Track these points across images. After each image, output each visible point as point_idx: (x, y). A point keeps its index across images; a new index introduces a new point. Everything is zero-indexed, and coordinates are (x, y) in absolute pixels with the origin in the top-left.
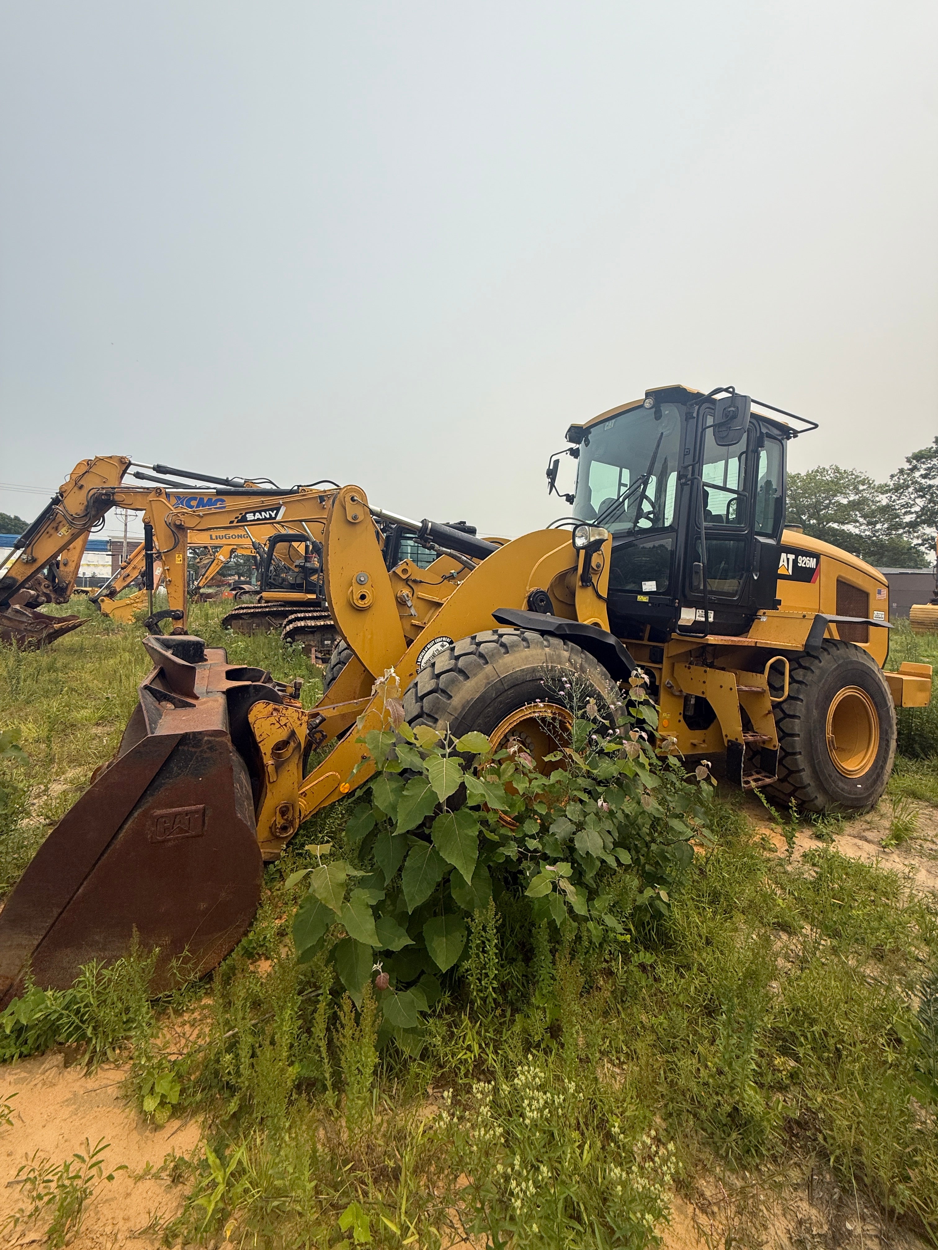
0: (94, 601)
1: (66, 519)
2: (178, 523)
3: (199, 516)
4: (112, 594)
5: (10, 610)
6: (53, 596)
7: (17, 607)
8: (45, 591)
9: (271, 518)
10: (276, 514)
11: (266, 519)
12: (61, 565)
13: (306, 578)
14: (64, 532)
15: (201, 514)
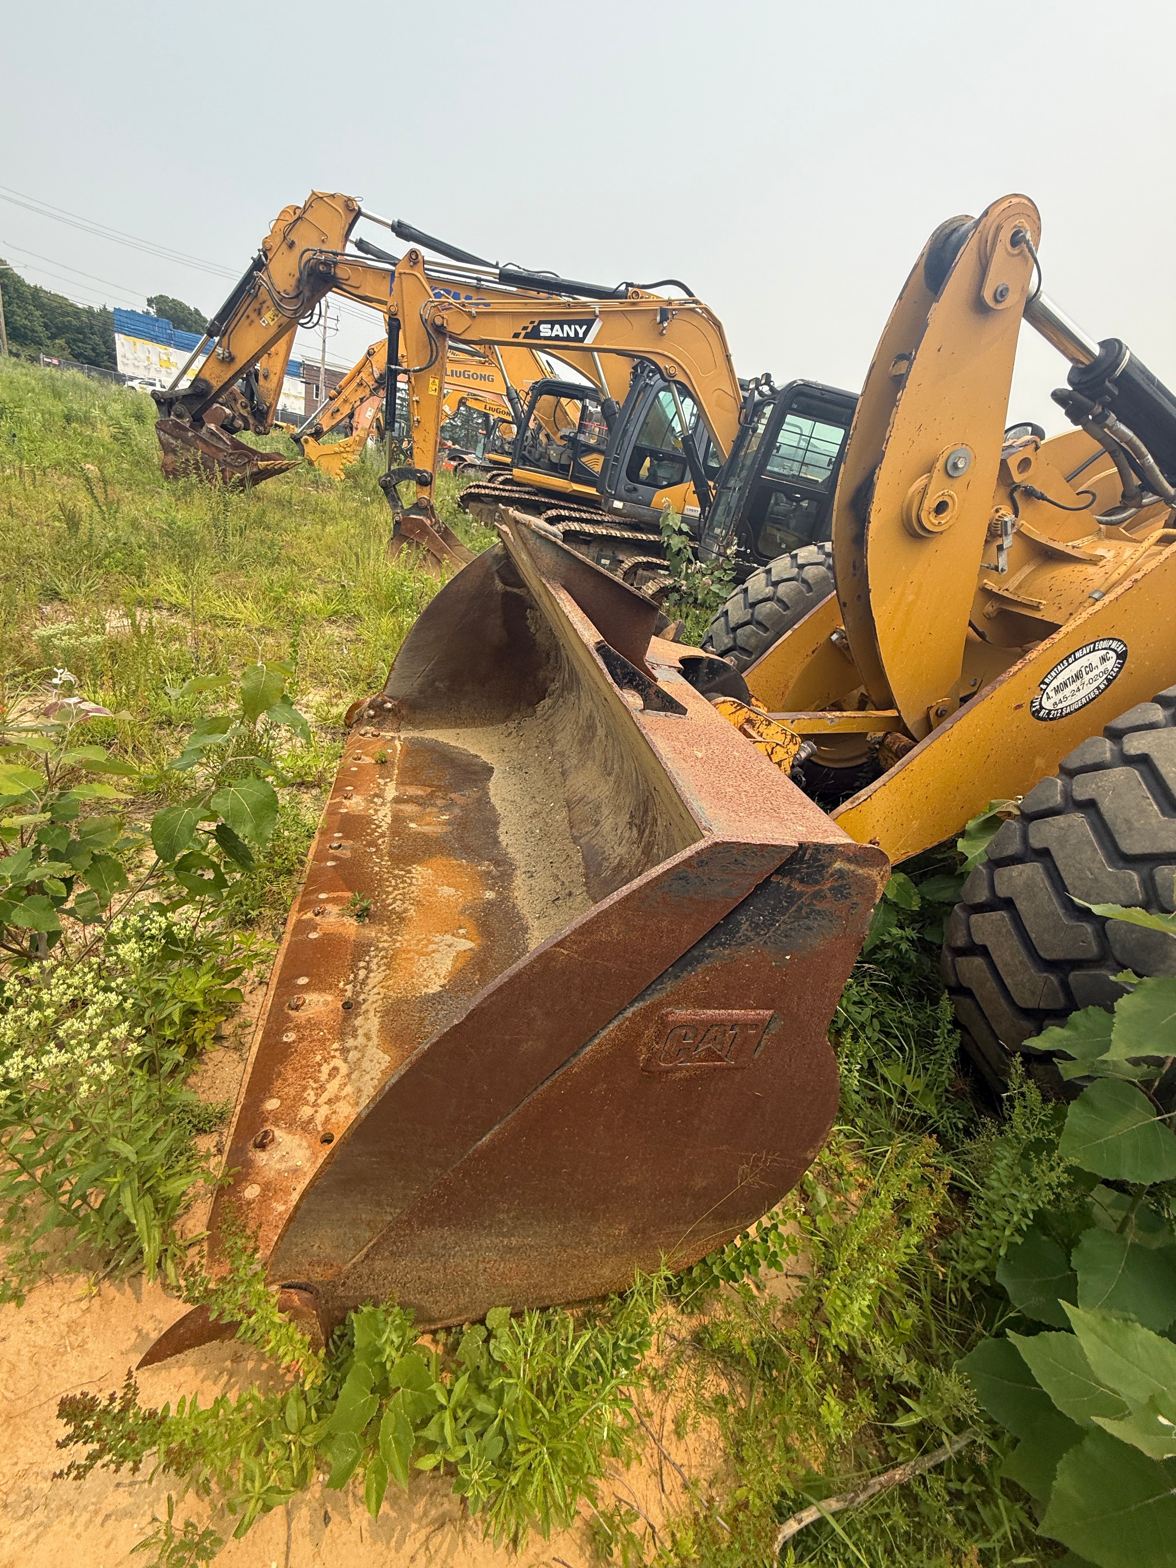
0: (297, 440)
1: (272, 298)
2: (438, 321)
3: (469, 314)
4: (318, 434)
5: (204, 430)
6: (251, 421)
7: (212, 427)
8: (242, 411)
9: (577, 339)
10: (586, 333)
11: (568, 338)
12: (261, 378)
13: (575, 458)
14: (268, 318)
15: (474, 311)
